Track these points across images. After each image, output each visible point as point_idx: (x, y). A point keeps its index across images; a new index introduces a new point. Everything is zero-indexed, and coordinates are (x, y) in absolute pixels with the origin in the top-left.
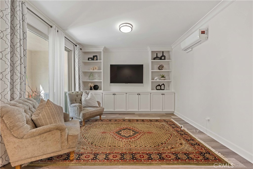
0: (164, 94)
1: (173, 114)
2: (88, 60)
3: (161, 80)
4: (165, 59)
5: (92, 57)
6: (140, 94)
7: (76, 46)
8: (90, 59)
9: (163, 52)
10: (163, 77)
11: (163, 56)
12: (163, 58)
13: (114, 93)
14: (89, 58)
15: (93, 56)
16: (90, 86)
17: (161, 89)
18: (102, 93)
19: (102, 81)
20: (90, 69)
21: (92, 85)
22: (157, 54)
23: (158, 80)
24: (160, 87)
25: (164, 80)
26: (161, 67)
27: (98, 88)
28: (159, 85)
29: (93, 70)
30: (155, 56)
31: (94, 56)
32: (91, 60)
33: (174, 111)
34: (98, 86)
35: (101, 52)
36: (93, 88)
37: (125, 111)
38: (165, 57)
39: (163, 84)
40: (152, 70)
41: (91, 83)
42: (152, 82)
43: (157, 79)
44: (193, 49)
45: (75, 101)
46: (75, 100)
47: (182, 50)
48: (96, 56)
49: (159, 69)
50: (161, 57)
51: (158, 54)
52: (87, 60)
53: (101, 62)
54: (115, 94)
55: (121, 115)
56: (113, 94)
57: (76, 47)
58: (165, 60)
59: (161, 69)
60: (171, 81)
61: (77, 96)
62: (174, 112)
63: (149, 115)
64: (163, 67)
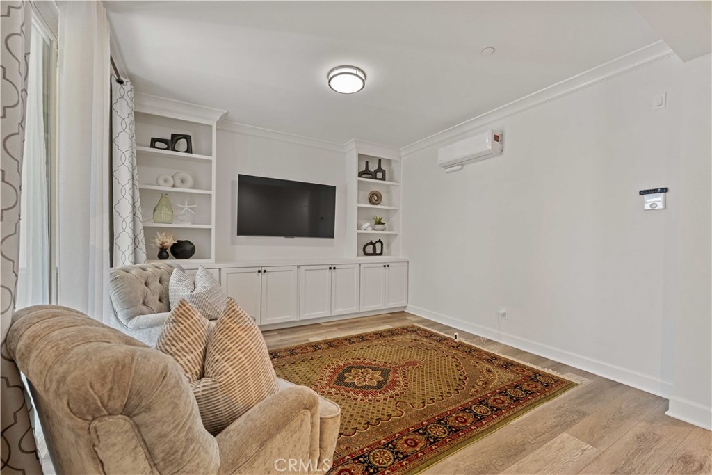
0: (388, 266)
1: (403, 312)
2: (153, 146)
3: (376, 230)
4: (383, 179)
5: (169, 138)
6: (336, 267)
7: (121, 82)
8: (158, 144)
9: (380, 160)
10: (379, 223)
11: (380, 170)
12: (380, 175)
13: (260, 269)
14: (154, 141)
15: (173, 136)
16: (162, 244)
17: (374, 254)
18: (220, 269)
19: (213, 226)
20: (161, 182)
21: (170, 242)
22: (367, 163)
23: (370, 231)
24: (372, 248)
25: (383, 230)
26: (376, 198)
27: (193, 250)
28: (371, 243)
29: (174, 186)
30: (363, 169)
31: (176, 138)
32: (167, 149)
33: (406, 305)
34: (191, 244)
35: (211, 126)
36: (168, 251)
37: (295, 319)
38: (383, 172)
39: (380, 241)
40: (358, 203)
41: (164, 234)
42: (358, 234)
43: (367, 227)
44: (465, 167)
45: (144, 303)
46: (141, 302)
47: (441, 165)
48: (187, 138)
49: (372, 203)
50: (376, 171)
51: (369, 164)
52: (146, 146)
53: (210, 162)
54: (265, 271)
55: (286, 334)
56: (259, 271)
57: (119, 85)
58: (385, 180)
59: (377, 202)
60: (396, 235)
61: (146, 284)
62: (405, 307)
63: (358, 322)
64: (380, 198)
